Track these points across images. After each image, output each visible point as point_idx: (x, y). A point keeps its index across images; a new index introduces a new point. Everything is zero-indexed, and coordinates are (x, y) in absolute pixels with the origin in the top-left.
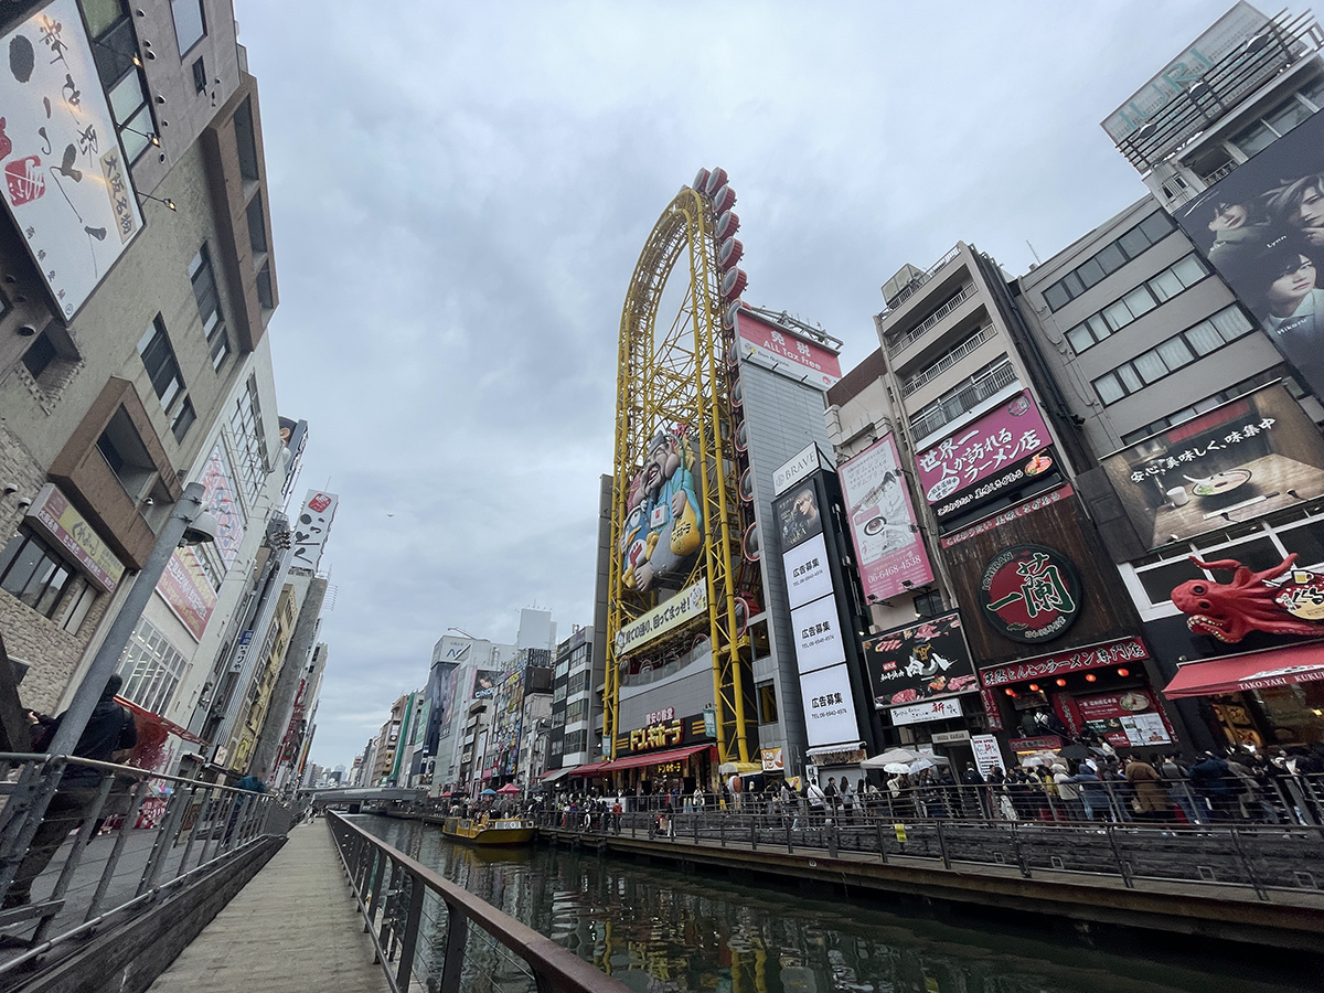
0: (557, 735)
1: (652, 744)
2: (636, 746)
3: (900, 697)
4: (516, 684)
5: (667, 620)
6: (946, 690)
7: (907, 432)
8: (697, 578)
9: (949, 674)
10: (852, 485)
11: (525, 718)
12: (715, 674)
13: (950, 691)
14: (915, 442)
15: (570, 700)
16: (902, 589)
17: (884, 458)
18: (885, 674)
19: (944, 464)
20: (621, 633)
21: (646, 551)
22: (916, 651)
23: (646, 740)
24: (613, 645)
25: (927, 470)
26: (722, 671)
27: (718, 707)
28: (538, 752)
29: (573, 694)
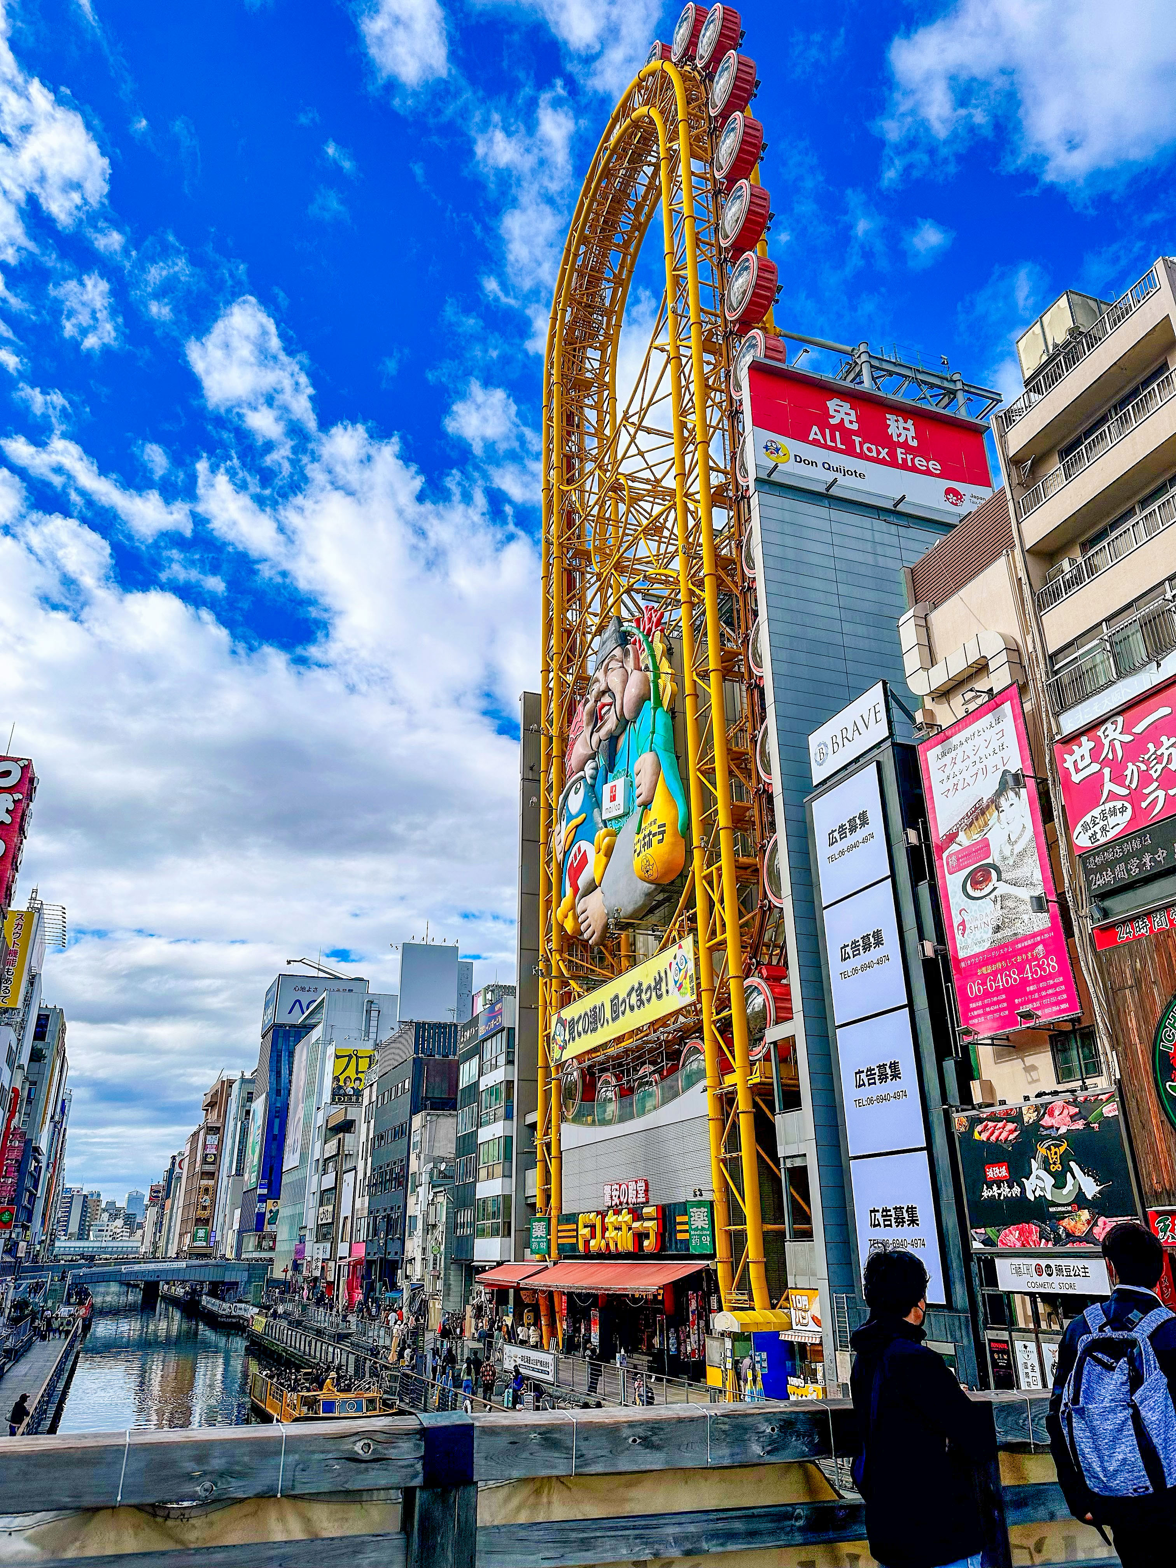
0: (464, 1199)
1: (612, 1246)
2: (587, 1243)
3: (1011, 1236)
5: (632, 1008)
6: (1089, 1237)
8: (681, 934)
9: (1098, 1207)
10: (945, 787)
12: (710, 1129)
13: (1096, 1242)
15: (485, 1134)
17: (1001, 739)
18: (990, 1187)
19: (1107, 771)
20: (560, 1021)
21: (594, 867)
23: (603, 1237)
24: (548, 1040)
25: (1076, 778)
27: (717, 1197)
28: (434, 1226)
29: (488, 1123)
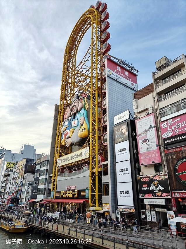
0: (35, 188)
1: (68, 197)
2: (62, 196)
3: (147, 196)
4: (21, 169)
5: (75, 158)
6: (161, 196)
7: (158, 114)
8: (86, 146)
9: (163, 191)
10: (140, 127)
11: (24, 181)
12: (90, 178)
13: (162, 197)
14: (160, 118)
15: (40, 178)
16: (151, 163)
17: (150, 121)
18: (144, 188)
19: (169, 127)
20: (59, 159)
21: (70, 134)
22: (153, 183)
23: (66, 195)
24: (56, 162)
25: (163, 127)
26: (92, 177)
27: (90, 189)
28: (28, 193)
29: (42, 176)
